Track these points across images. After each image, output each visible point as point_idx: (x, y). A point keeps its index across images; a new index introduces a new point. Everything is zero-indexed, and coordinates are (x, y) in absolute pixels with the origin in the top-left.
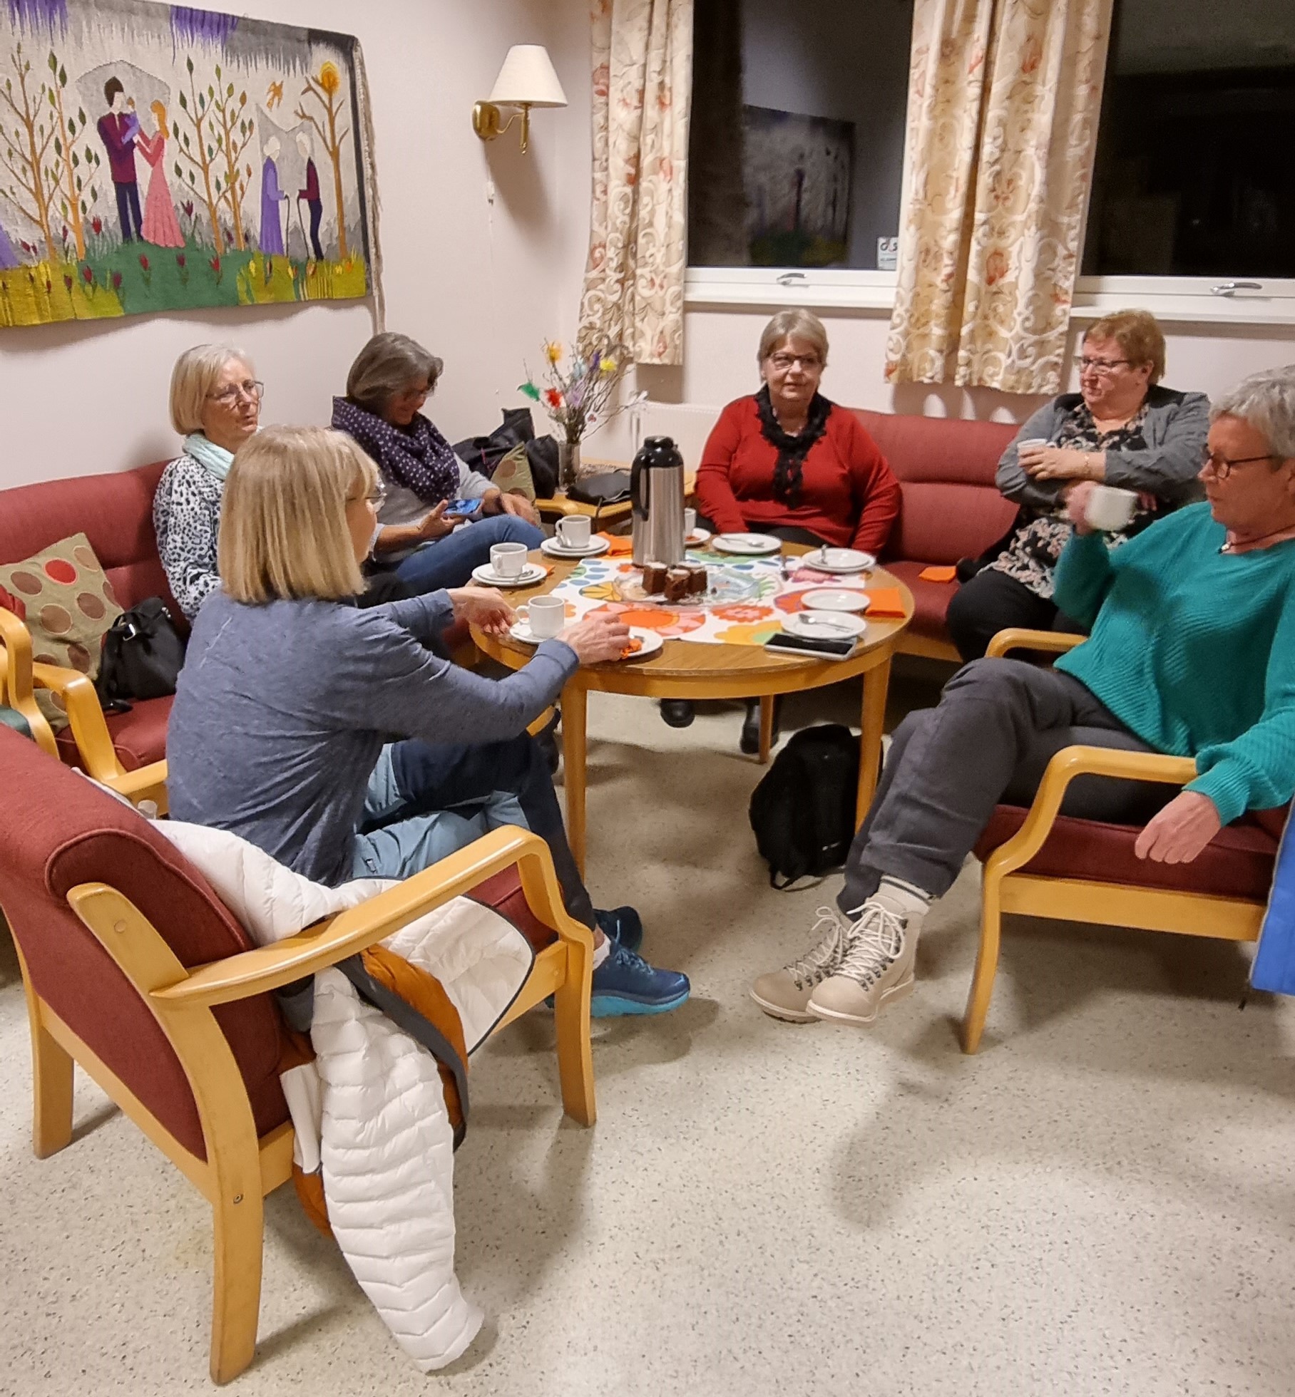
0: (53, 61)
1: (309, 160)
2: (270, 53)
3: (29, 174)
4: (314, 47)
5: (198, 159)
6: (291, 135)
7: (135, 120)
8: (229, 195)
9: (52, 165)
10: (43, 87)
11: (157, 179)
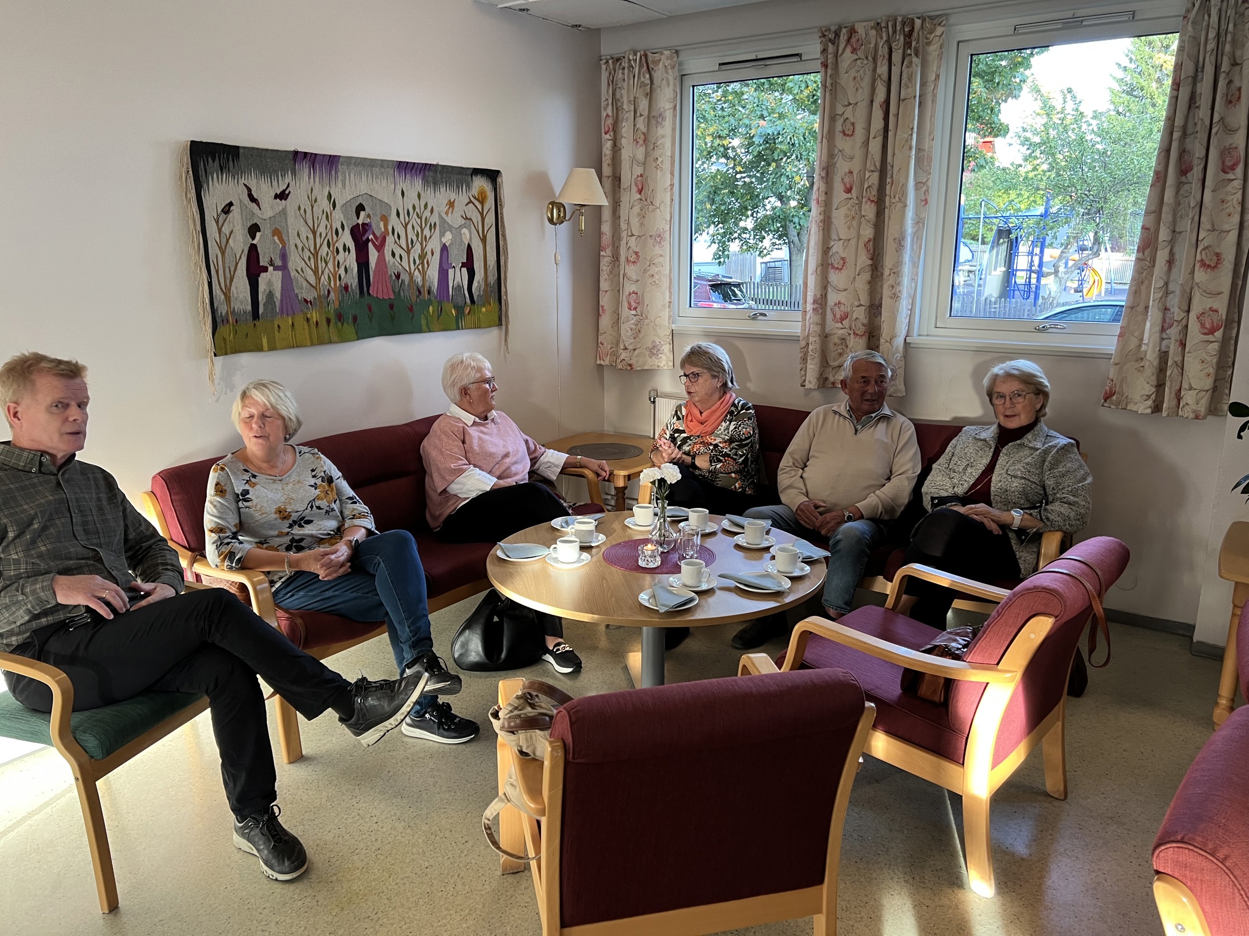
0: (330, 196)
1: (469, 244)
2: (448, 183)
3: (312, 260)
4: (474, 177)
5: (405, 247)
6: (458, 230)
7: (371, 226)
8: (420, 267)
9: (324, 254)
10: (323, 211)
11: (381, 259)
